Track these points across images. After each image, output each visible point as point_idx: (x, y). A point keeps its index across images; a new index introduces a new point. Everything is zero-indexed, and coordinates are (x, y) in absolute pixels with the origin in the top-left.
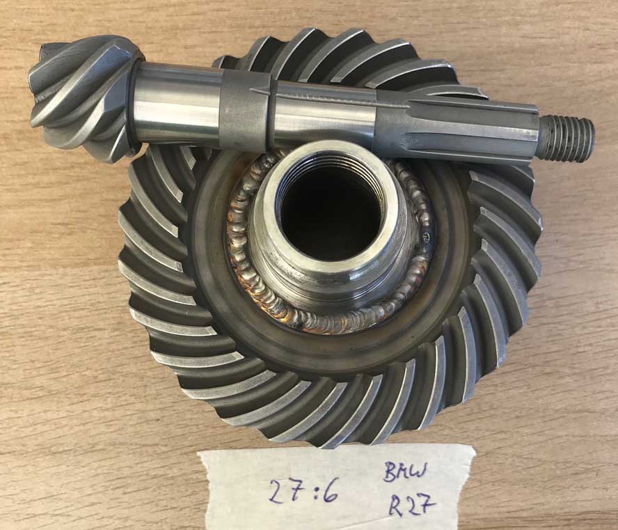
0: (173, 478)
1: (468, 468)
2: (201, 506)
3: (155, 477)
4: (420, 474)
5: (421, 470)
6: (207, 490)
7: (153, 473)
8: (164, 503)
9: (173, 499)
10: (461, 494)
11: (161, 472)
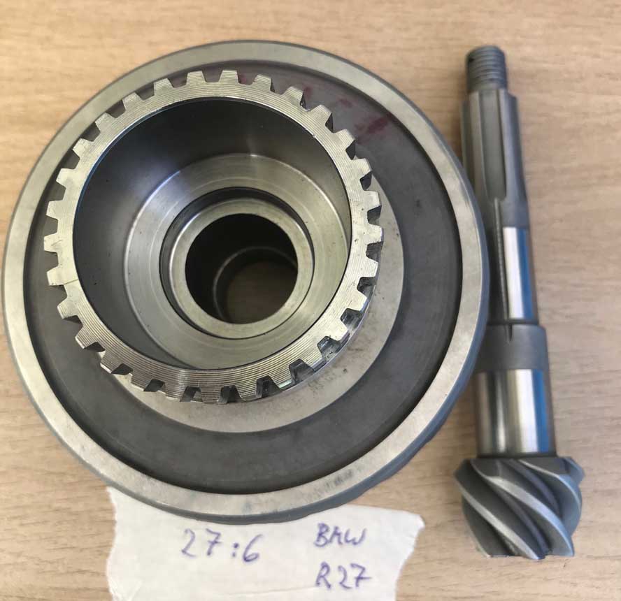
0: (77, 514)
1: (413, 541)
2: (103, 550)
3: (57, 510)
4: (357, 540)
5: (358, 536)
6: (112, 532)
7: (56, 505)
8: (64, 541)
9: (74, 537)
10: (401, 571)
11: (64, 505)
